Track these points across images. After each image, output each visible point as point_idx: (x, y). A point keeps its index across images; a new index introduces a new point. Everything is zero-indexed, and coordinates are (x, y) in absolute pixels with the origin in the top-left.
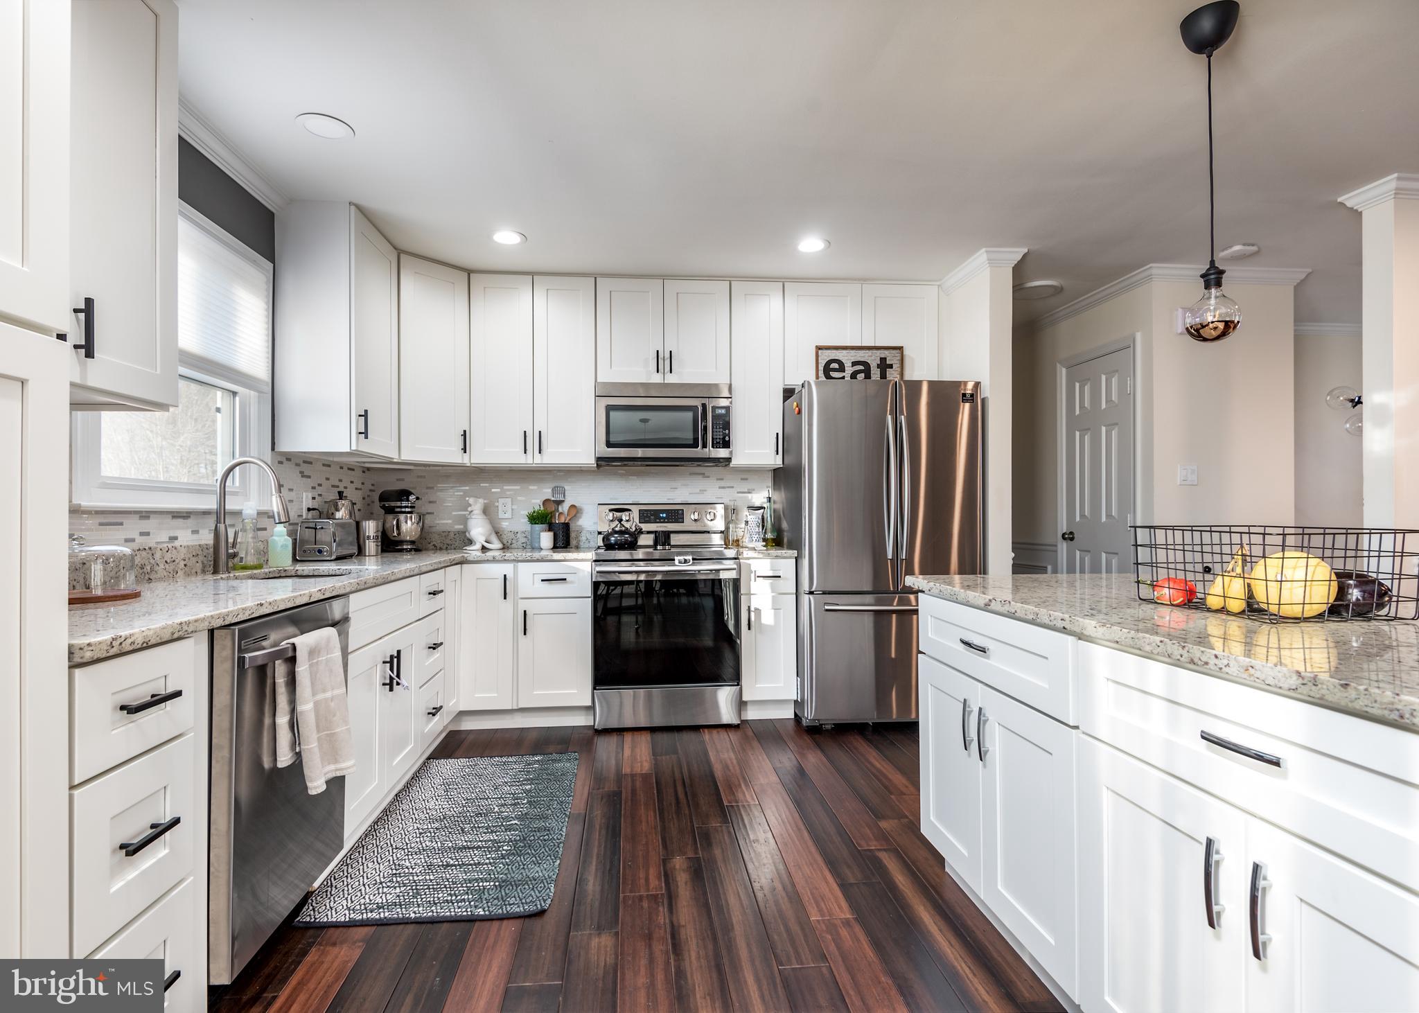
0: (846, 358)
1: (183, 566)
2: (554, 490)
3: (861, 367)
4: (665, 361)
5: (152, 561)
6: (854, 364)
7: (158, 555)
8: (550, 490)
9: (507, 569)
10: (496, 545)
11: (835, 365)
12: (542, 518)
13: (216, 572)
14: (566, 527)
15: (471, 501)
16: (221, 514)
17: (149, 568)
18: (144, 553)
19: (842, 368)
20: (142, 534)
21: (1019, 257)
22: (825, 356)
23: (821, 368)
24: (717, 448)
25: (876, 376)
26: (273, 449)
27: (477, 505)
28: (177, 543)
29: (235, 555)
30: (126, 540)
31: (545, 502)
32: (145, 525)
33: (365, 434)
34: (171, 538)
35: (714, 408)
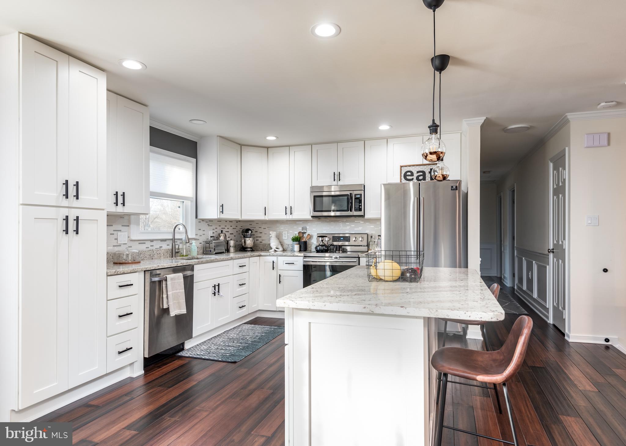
0: (414, 170)
1: (163, 254)
2: (303, 229)
3: (421, 174)
4: (337, 176)
5: (153, 253)
6: (418, 172)
7: (155, 252)
8: (301, 228)
9: (274, 259)
10: (281, 249)
11: (409, 174)
12: (296, 239)
13: (172, 257)
14: (305, 243)
15: (271, 233)
16: (174, 240)
17: (152, 255)
18: (151, 251)
19: (412, 174)
20: (151, 246)
21: (483, 121)
22: (404, 170)
23: (403, 175)
24: (356, 211)
25: (428, 177)
26: (196, 217)
27: (273, 234)
28: (162, 248)
29: (178, 252)
30: (147, 248)
31: (299, 233)
32: (152, 244)
33: (222, 212)
34: (160, 247)
35: (355, 195)
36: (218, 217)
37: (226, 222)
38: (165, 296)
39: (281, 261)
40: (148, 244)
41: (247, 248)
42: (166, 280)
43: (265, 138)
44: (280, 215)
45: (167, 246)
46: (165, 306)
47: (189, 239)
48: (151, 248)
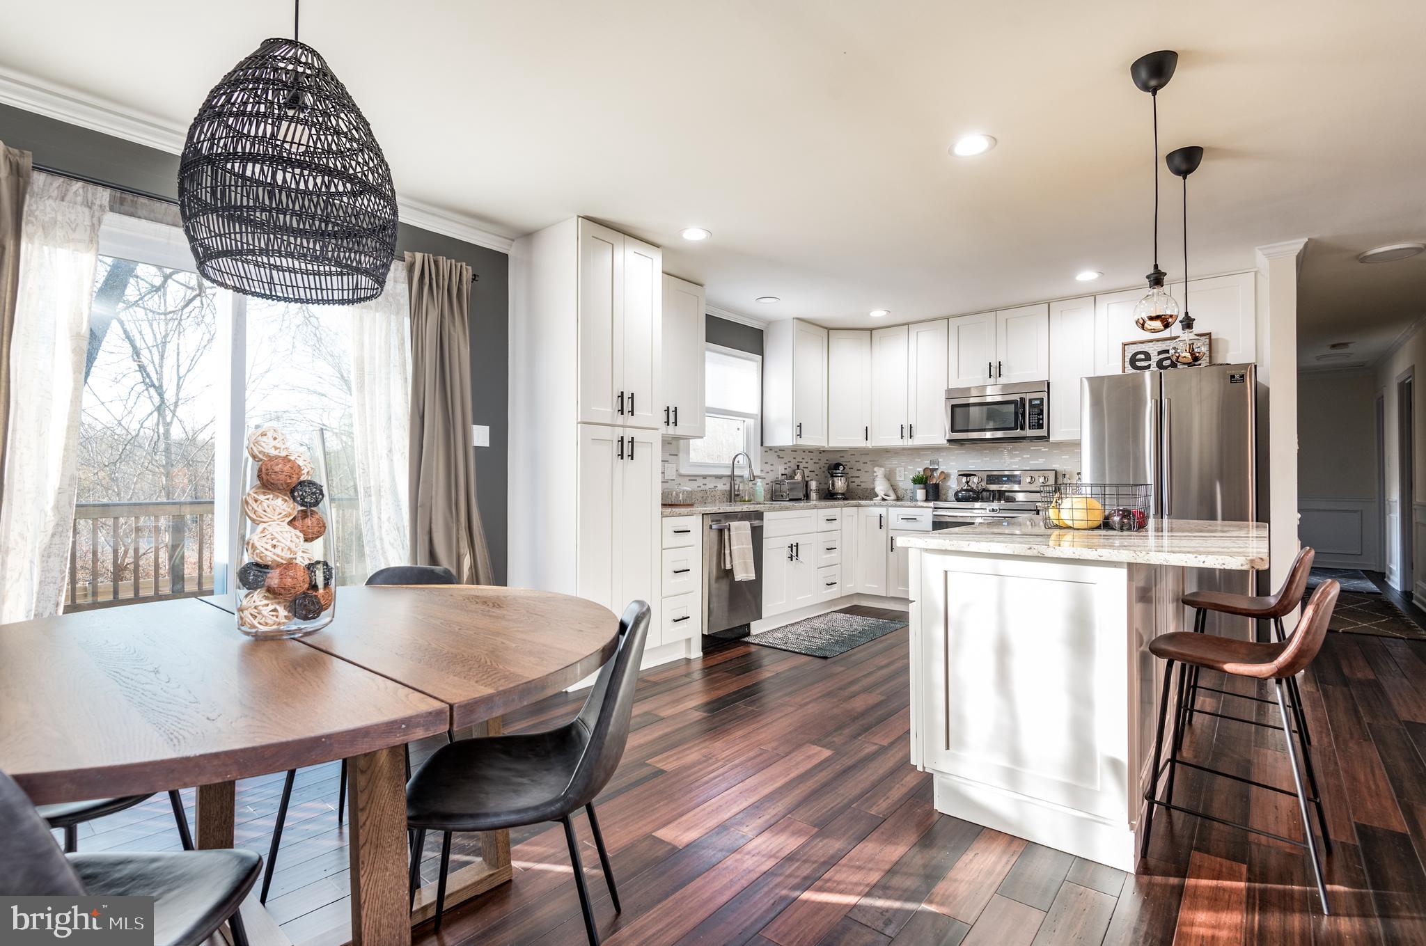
0: (1152, 349)
2: (932, 463)
4: (996, 370)
5: (708, 494)
6: (1160, 353)
8: (929, 462)
9: (882, 511)
10: (893, 497)
11: (1142, 356)
12: (920, 481)
13: (730, 502)
14: (937, 486)
15: (876, 469)
16: (732, 477)
18: (705, 491)
19: (1148, 357)
20: (704, 485)
21: (1301, 246)
22: (1130, 351)
23: (1127, 360)
24: (1033, 429)
26: (762, 445)
27: (879, 473)
28: (717, 489)
29: (738, 495)
30: (698, 487)
31: (925, 470)
32: (704, 481)
33: (800, 435)
34: (715, 487)
35: (1030, 400)
36: (794, 443)
38: (727, 552)
39: (895, 514)
40: (700, 482)
41: (837, 494)
42: (729, 530)
43: (868, 314)
44: (891, 439)
45: (723, 486)
46: (728, 567)
47: (754, 477)
48: (703, 487)
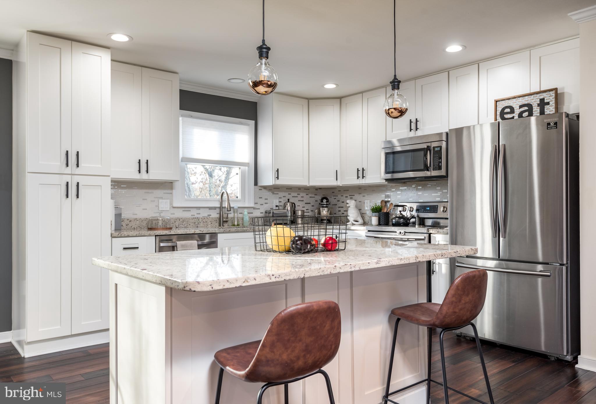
0: (515, 104)
1: (210, 223)
3: (526, 108)
4: (414, 125)
5: (198, 221)
6: (521, 107)
7: (200, 220)
10: (361, 221)
11: (508, 110)
12: (376, 209)
13: (220, 226)
14: (387, 214)
15: (348, 201)
16: (221, 208)
17: (197, 223)
18: (195, 219)
19: (512, 111)
20: (197, 214)
22: (501, 106)
23: (498, 113)
24: (435, 170)
25: (537, 112)
26: (256, 184)
27: (351, 203)
28: (210, 217)
29: (226, 221)
30: (192, 215)
31: (382, 201)
32: (198, 211)
33: (278, 178)
34: (208, 215)
35: (434, 148)
36: (273, 183)
37: (300, 189)
40: (194, 212)
41: (322, 219)
42: (176, 246)
43: (323, 86)
44: (351, 180)
45: (215, 215)
48: (196, 216)
